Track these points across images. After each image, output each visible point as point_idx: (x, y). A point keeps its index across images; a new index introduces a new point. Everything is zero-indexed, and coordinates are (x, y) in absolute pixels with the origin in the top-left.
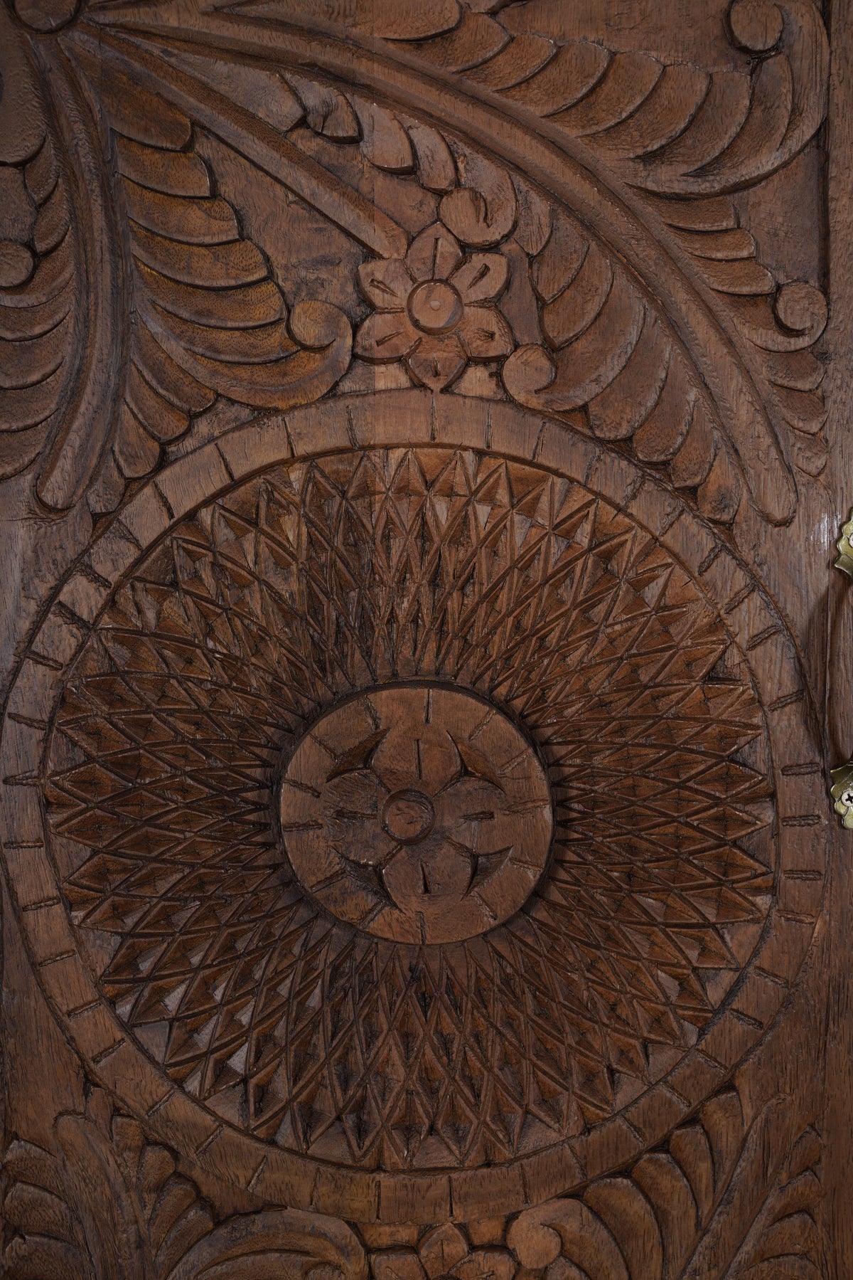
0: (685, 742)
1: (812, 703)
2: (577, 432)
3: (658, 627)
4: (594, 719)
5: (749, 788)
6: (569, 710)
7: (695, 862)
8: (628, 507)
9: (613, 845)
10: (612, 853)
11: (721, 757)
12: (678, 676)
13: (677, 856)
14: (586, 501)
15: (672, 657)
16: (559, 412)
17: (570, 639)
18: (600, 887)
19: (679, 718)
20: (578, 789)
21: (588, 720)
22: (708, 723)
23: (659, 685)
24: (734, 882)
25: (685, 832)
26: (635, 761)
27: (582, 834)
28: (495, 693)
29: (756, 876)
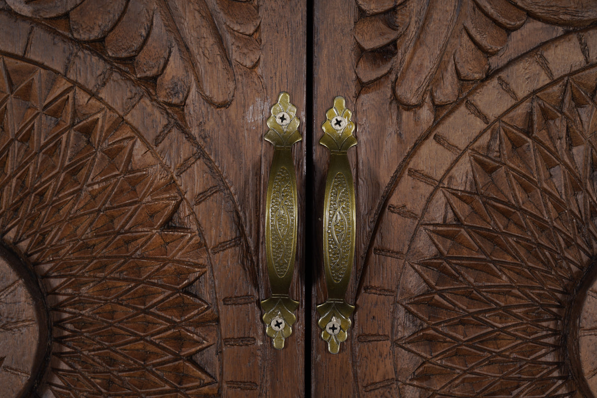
0: (149, 277)
1: (248, 247)
2: (59, 34)
3: (127, 186)
4: (80, 258)
5: (198, 314)
6: (63, 251)
7: (158, 372)
8: (99, 93)
9: (96, 358)
10: (95, 364)
11: (176, 289)
12: (142, 224)
13: (144, 367)
14: (66, 88)
15: (136, 210)
16: (46, 19)
17: (60, 196)
18: (86, 391)
19: (143, 258)
20: (69, 313)
21: (77, 258)
22: (165, 262)
23: (126, 232)
24: (187, 389)
25: (151, 348)
26: (113, 291)
27: (73, 348)
28: (6, 237)
29: (205, 385)
